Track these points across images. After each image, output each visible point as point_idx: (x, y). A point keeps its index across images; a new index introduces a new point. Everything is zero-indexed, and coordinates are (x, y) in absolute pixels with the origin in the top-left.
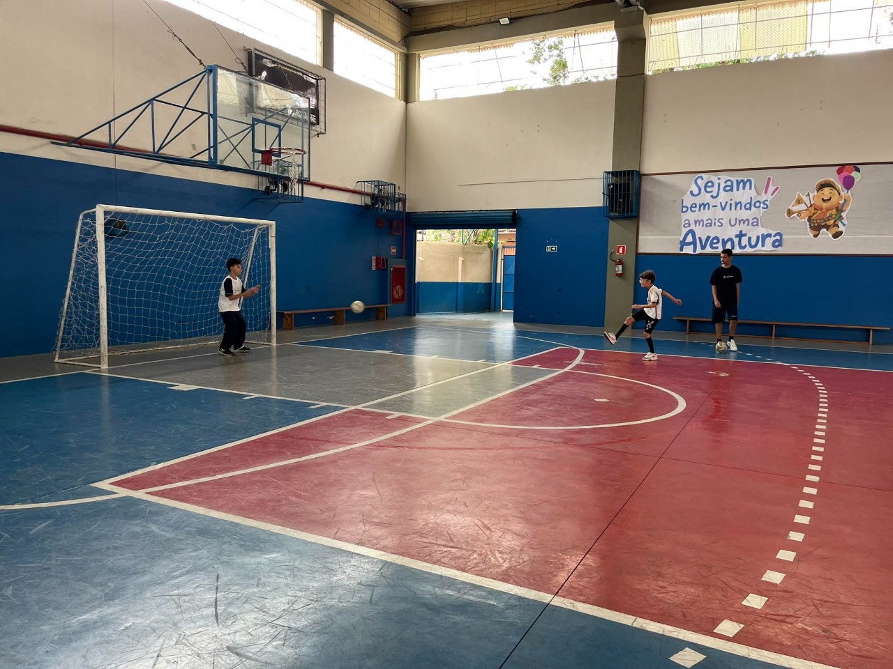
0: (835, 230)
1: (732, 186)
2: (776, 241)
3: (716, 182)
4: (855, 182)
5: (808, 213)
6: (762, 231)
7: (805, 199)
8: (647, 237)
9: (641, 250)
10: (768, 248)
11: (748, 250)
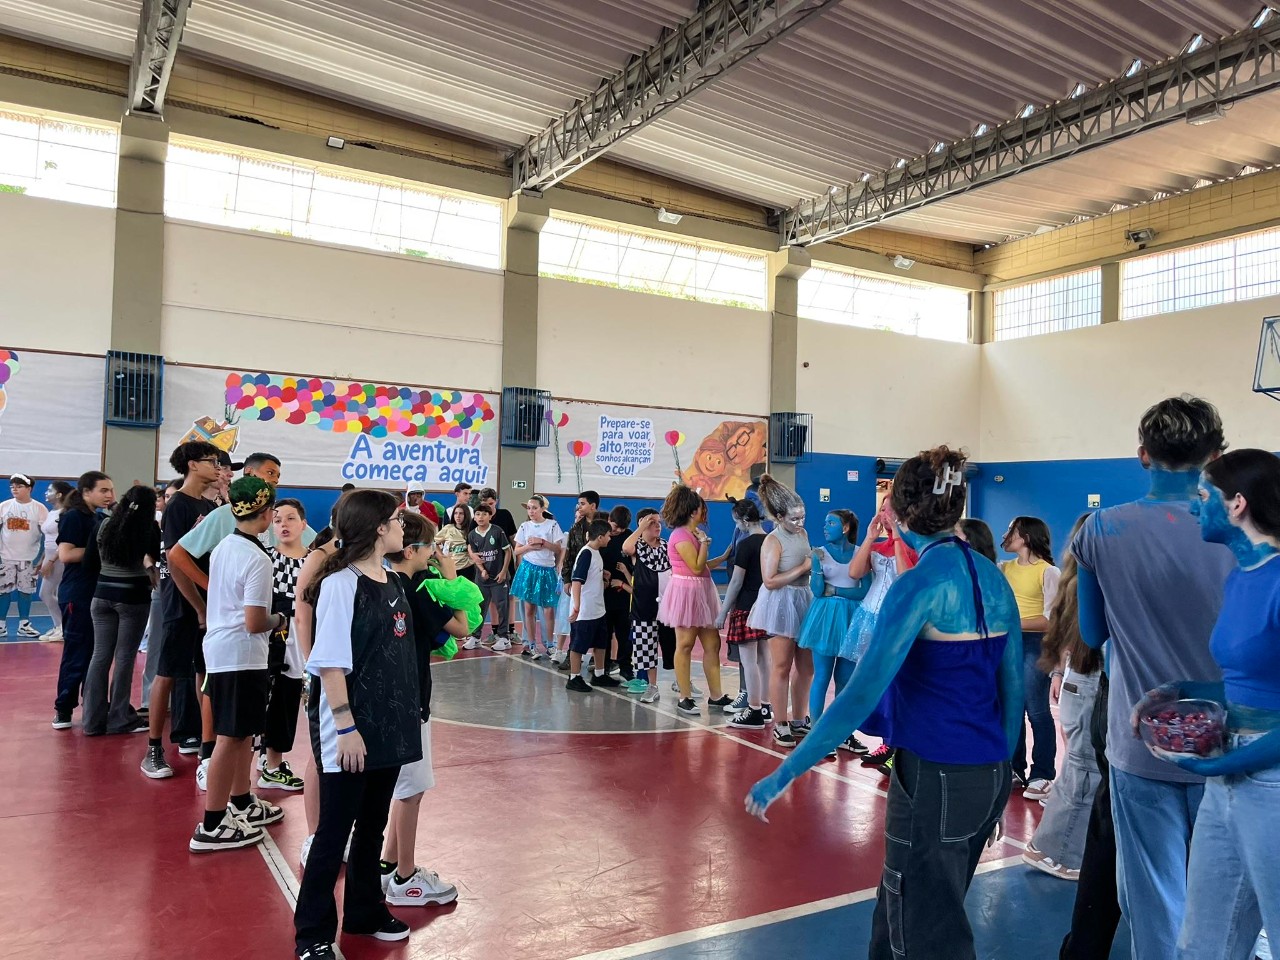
4: (12, 374)
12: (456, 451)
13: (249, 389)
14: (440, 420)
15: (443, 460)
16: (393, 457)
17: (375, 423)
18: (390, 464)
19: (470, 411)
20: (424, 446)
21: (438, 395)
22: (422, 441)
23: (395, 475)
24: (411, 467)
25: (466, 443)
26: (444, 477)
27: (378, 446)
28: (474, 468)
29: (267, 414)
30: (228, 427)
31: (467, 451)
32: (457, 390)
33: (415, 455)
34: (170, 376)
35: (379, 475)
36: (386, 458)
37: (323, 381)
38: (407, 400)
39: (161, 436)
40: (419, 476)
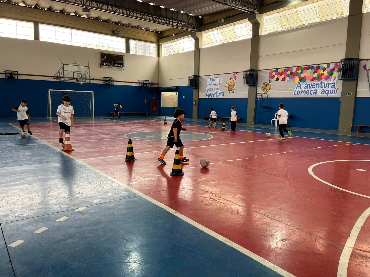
0: (233, 91)
1: (215, 79)
2: (222, 94)
3: (212, 78)
4: (237, 78)
5: (228, 87)
6: (220, 92)
7: (227, 82)
8: (201, 94)
9: (199, 97)
10: (221, 97)
11: (218, 97)
12: (327, 84)
13: (274, 73)
14: (323, 74)
15: (323, 87)
16: (307, 88)
17: (303, 78)
18: (306, 90)
19: (333, 70)
20: (317, 84)
21: (322, 66)
22: (316, 82)
23: (308, 93)
24: (312, 90)
25: (331, 81)
26: (323, 93)
27: (303, 85)
28: (333, 89)
29: (277, 79)
30: (269, 84)
31: (331, 84)
32: (329, 63)
33: (313, 86)
34: (260, 74)
35: (303, 94)
36: (305, 88)
37: (290, 68)
38: (312, 70)
39: (258, 87)
40: (315, 93)
